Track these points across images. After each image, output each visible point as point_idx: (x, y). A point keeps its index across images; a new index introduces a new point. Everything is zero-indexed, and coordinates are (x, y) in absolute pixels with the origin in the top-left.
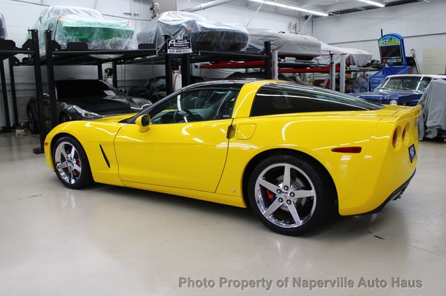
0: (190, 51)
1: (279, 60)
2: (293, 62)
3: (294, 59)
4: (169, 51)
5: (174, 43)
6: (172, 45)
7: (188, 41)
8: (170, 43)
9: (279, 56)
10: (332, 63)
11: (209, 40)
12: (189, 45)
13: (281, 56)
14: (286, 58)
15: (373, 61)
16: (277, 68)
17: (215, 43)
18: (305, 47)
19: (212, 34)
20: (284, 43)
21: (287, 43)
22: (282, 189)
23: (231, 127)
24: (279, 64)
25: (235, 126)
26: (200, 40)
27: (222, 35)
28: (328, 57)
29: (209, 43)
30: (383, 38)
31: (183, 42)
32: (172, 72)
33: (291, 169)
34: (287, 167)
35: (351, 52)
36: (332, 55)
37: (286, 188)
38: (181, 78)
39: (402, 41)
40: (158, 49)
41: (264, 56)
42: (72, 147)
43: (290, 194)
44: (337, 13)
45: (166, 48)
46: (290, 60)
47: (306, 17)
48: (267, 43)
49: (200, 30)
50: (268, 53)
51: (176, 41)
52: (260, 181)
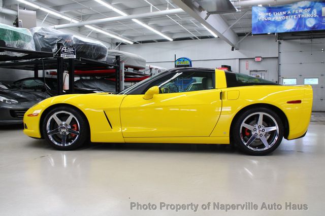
0: (75, 57)
1: (125, 70)
2: (132, 72)
3: (133, 69)
4: (62, 55)
5: (65, 50)
6: (64, 51)
7: (74, 49)
8: (63, 49)
9: (125, 67)
10: (151, 74)
11: (84, 51)
12: (74, 52)
13: (126, 67)
14: (129, 69)
16: (123, 75)
17: (88, 53)
18: (139, 62)
19: (86, 46)
20: (127, 58)
21: (128, 58)
22: (257, 128)
23: (221, 93)
24: (125, 72)
25: (224, 92)
26: (78, 49)
27: (94, 48)
28: (149, 71)
29: (85, 53)
30: (179, 60)
31: (71, 50)
32: (63, 72)
33: (264, 115)
34: (261, 114)
35: (159, 68)
36: (151, 69)
37: (260, 127)
38: (68, 77)
39: (191, 62)
40: (55, 53)
41: (117, 65)
42: (69, 115)
43: (262, 131)
44: (140, 42)
45: (60, 53)
46: (131, 70)
47: (117, 44)
48: (118, 57)
49: (74, 43)
50: (119, 64)
51: (67, 49)
52: (243, 124)
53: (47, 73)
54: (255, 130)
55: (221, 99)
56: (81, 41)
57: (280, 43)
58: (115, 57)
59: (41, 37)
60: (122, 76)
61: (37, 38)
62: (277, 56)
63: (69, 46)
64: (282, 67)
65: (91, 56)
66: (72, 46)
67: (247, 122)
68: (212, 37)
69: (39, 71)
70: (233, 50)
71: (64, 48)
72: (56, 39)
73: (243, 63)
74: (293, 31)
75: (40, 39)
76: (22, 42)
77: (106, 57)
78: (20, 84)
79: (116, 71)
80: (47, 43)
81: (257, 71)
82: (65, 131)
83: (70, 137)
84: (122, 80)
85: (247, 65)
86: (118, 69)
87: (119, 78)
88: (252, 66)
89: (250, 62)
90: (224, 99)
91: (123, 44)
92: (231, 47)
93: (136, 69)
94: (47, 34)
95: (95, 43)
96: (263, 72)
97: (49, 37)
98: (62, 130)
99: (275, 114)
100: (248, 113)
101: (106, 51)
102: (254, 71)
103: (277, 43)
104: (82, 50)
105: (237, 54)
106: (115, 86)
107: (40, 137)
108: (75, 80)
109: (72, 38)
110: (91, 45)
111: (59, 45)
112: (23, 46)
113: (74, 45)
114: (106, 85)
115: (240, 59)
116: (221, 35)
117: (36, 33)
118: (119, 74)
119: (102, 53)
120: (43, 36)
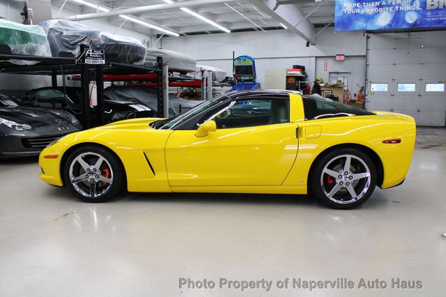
0: (104, 62)
1: (169, 75)
2: (179, 77)
3: (179, 73)
4: (86, 61)
5: (91, 53)
6: (89, 55)
7: (102, 52)
8: (87, 53)
9: (169, 71)
10: (203, 78)
11: (116, 52)
12: (102, 55)
13: (171, 71)
14: (174, 73)
15: (227, 78)
16: (167, 82)
17: (122, 56)
18: (188, 64)
19: (119, 46)
20: (171, 59)
21: (173, 59)
22: (343, 174)
23: (297, 129)
24: (169, 78)
25: (301, 128)
26: (107, 51)
27: (128, 48)
28: (200, 73)
29: (117, 55)
30: (238, 59)
31: (98, 53)
32: (89, 83)
33: (352, 158)
34: (349, 157)
35: (213, 69)
36: (202, 72)
37: (346, 173)
38: (96, 89)
39: (254, 62)
40: (78, 58)
41: (158, 69)
42: (98, 158)
43: (349, 178)
44: (188, 34)
45: (83, 58)
46: (176, 75)
47: (158, 36)
48: (159, 59)
49: (102, 42)
50: (161, 68)
51: (93, 52)
52: (325, 170)
53: (69, 78)
54: (340, 177)
55: (297, 137)
56: (111, 40)
57: (368, 38)
58: (156, 58)
59: (58, 34)
60: (165, 84)
61: (54, 35)
62: (365, 54)
63: (95, 48)
64: (370, 69)
65: (125, 59)
66: (100, 48)
67: (330, 167)
68: (281, 28)
69: (58, 76)
70: (308, 45)
71: (89, 52)
72: (78, 37)
73: (321, 62)
74: (388, 28)
75: (57, 37)
76: (34, 45)
77: (145, 58)
78: (33, 96)
79: (158, 76)
80: (67, 42)
81: (338, 73)
82: (94, 177)
83: (100, 185)
84: (165, 89)
85: (326, 66)
86: (160, 75)
87: (161, 86)
88: (332, 66)
89: (330, 61)
90: (301, 136)
91: (165, 36)
92: (306, 42)
93: (183, 72)
94: (67, 30)
95: (129, 41)
96: (345, 75)
97: (70, 33)
98: (91, 177)
99: (367, 158)
100: (332, 155)
101: (144, 52)
102: (334, 73)
103: (365, 37)
104: (112, 52)
105: (313, 51)
106: (156, 95)
107: (61, 184)
108: (105, 88)
109: (100, 36)
110: (125, 45)
111: (83, 47)
112: (34, 51)
113: (103, 45)
114: (145, 94)
115: (316, 57)
116: (294, 28)
117: (51, 29)
118: (161, 80)
119: (140, 55)
120: (62, 33)
